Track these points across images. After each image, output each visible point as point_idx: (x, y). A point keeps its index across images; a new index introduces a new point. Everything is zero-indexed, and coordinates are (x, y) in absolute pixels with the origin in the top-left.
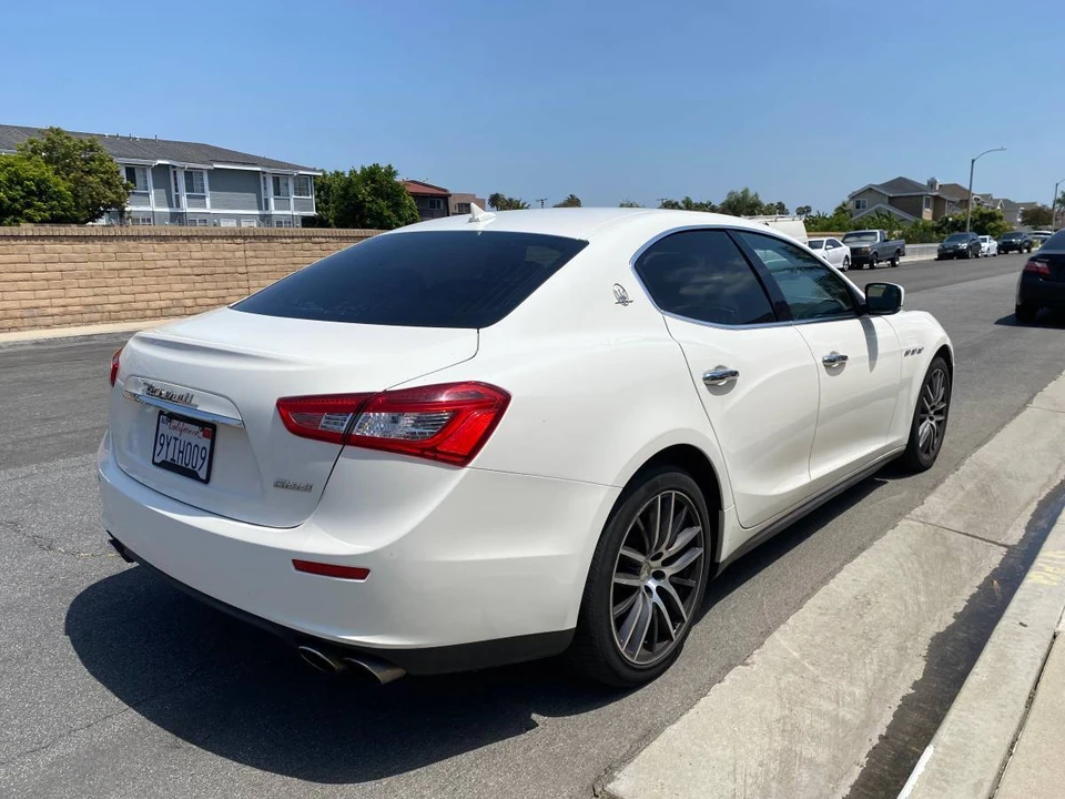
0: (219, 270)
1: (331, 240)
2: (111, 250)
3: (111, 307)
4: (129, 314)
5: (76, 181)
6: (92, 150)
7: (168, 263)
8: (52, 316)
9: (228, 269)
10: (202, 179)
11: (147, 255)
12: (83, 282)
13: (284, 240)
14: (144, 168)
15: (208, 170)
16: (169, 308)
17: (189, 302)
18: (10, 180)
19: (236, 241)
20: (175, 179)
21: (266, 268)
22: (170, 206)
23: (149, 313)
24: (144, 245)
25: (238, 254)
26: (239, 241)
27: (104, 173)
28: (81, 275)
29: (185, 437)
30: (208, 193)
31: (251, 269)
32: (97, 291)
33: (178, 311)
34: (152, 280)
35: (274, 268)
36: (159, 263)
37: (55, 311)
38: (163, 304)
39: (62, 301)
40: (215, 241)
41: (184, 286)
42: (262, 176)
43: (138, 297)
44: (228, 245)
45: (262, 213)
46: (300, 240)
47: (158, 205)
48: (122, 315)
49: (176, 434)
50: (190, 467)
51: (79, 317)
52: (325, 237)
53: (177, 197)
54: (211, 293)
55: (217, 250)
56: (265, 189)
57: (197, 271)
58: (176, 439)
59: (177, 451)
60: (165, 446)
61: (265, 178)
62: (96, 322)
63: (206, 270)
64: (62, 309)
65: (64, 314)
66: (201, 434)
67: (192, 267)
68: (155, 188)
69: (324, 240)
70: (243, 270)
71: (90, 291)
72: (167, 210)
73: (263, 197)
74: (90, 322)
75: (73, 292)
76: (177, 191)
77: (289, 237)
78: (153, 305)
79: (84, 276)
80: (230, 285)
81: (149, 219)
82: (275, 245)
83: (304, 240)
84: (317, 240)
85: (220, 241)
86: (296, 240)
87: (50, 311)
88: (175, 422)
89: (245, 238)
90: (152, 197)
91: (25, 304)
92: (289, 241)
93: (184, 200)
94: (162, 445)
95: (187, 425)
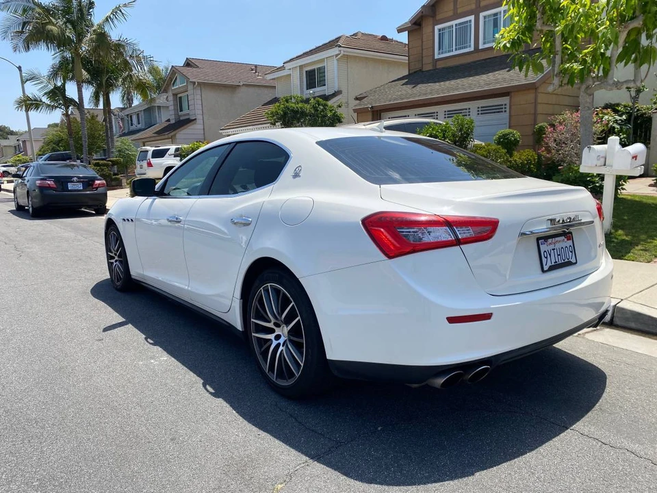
29: (558, 246)
49: (552, 247)
50: (566, 260)
58: (554, 249)
59: (556, 256)
60: (548, 256)
66: (566, 239)
88: (550, 241)
94: (547, 258)
95: (557, 239)
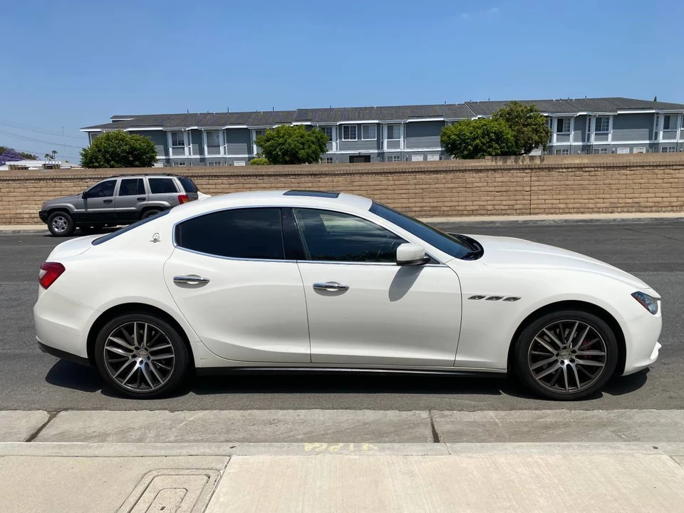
0: (512, 189)
1: (599, 169)
2: (449, 177)
3: (445, 209)
4: (454, 213)
5: (519, 131)
6: (532, 112)
7: (480, 184)
8: (415, 211)
9: (518, 188)
10: (608, 122)
11: (469, 180)
12: (432, 195)
13: (560, 170)
14: (569, 118)
15: (614, 116)
16: (477, 210)
17: (490, 208)
18: (483, 133)
19: (525, 171)
20: (590, 123)
21: (545, 188)
22: (583, 141)
23: (465, 212)
24: (467, 175)
25: (525, 179)
26: (528, 171)
27: (535, 125)
28: (432, 191)
30: (611, 131)
31: (533, 188)
32: (439, 200)
33: (483, 212)
34: (470, 194)
35: (551, 187)
36: (476, 184)
37: (417, 209)
38: (474, 208)
39: (421, 205)
40: (512, 171)
41: (488, 198)
42: (656, 116)
43: (461, 203)
44: (520, 174)
45: (652, 142)
46: (574, 169)
47: (575, 141)
48: (450, 213)
51: (428, 213)
52: (593, 167)
53: (589, 135)
54: (504, 203)
55: (513, 176)
56: (657, 125)
57: (497, 189)
61: (658, 117)
62: (436, 216)
63: (504, 189)
64: (420, 209)
65: (421, 211)
67: (495, 187)
68: (575, 130)
69: (593, 169)
70: (528, 189)
71: (435, 200)
72: (580, 144)
73: (654, 131)
74: (433, 216)
75: (426, 200)
76: (589, 131)
77: (565, 168)
78: (468, 208)
79: (434, 192)
80: (518, 198)
81: (567, 150)
82: (554, 173)
83: (577, 170)
84: (587, 169)
85: (515, 171)
86: (570, 170)
87: (414, 209)
89: (532, 169)
90: (571, 136)
91: (404, 205)
92: (564, 170)
93: (593, 136)
